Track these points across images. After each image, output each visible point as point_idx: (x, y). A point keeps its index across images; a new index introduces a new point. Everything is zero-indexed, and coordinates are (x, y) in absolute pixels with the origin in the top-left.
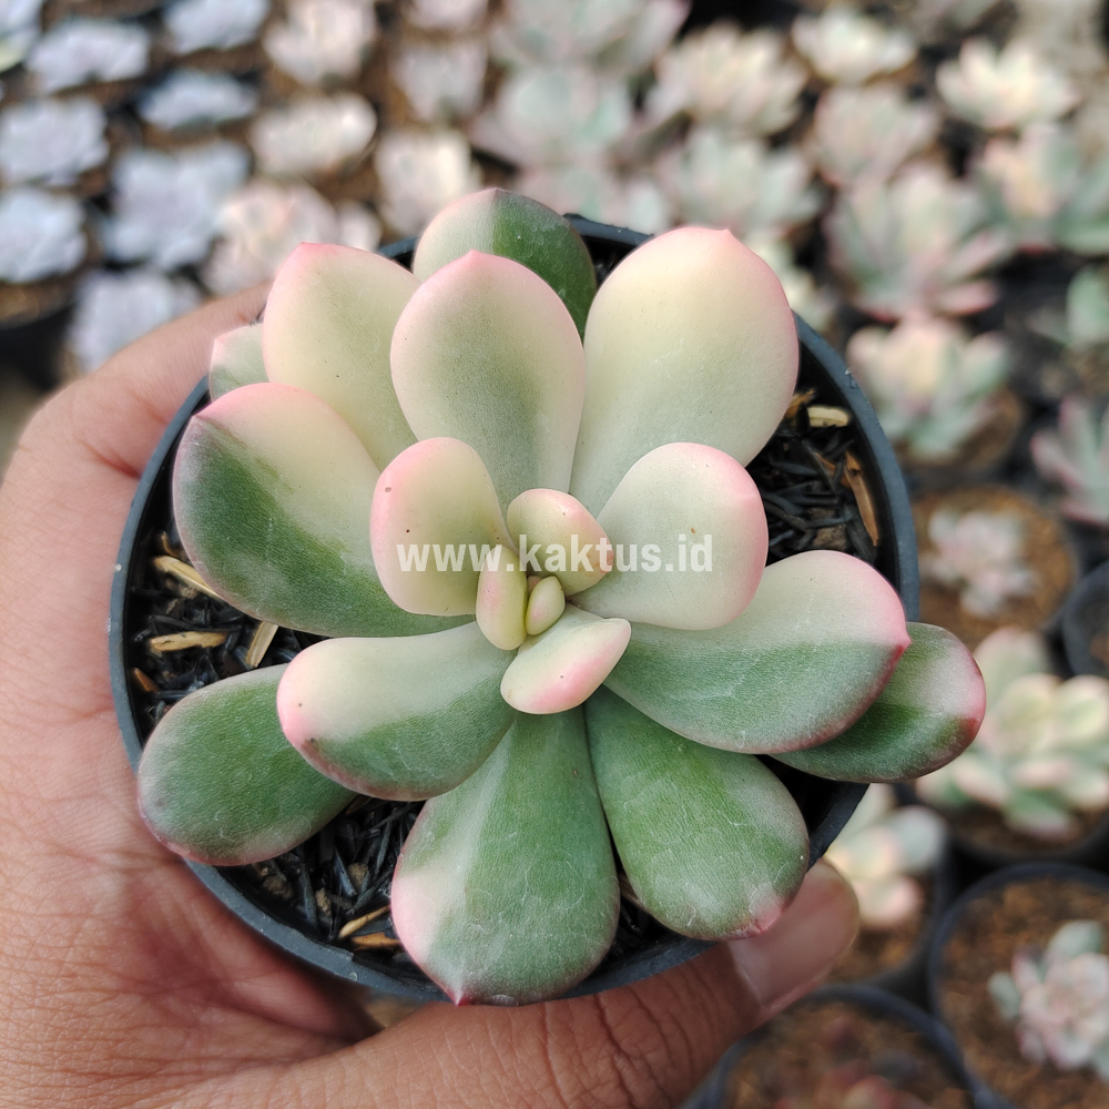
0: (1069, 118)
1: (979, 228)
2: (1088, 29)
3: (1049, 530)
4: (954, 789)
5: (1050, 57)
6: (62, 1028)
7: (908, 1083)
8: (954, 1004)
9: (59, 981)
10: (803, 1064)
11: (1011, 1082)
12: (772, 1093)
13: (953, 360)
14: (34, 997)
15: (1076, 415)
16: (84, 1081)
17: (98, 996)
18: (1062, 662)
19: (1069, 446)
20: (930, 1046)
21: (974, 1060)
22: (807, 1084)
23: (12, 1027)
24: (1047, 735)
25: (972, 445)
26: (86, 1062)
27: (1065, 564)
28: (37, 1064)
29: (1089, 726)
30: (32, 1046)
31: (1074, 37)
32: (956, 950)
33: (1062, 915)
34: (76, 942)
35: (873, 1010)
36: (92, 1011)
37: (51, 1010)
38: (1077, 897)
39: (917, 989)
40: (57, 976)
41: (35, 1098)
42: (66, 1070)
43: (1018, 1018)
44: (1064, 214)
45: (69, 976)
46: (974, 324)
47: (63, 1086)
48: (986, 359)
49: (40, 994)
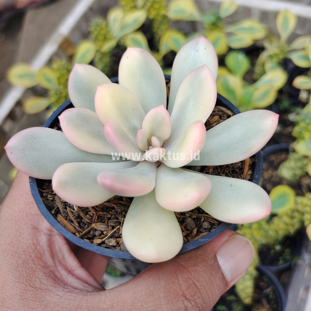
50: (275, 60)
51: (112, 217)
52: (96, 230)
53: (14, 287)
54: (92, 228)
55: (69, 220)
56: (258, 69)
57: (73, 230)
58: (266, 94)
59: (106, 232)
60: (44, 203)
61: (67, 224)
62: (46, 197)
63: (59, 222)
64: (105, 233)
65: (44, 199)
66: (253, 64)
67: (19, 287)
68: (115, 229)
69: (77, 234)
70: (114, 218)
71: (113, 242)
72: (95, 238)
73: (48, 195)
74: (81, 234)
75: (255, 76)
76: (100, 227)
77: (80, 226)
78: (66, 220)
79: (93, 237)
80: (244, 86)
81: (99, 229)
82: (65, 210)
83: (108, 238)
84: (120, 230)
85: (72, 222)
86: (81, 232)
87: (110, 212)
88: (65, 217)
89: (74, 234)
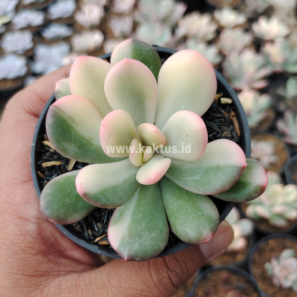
0: (287, 37)
1: (263, 66)
2: (292, 13)
3: (281, 146)
4: (256, 214)
5: (282, 21)
6: (21, 264)
7: (243, 291)
8: (255, 271)
9: (20, 252)
10: (215, 286)
11: (270, 292)
12: (207, 294)
13: (256, 101)
14: (14, 256)
15: (289, 115)
16: (28, 277)
17: (31, 255)
18: (284, 180)
19: (286, 124)
20: (249, 282)
21: (261, 286)
22: (217, 292)
23: (8, 263)
24: (280, 200)
25: (261, 123)
26: (28, 272)
27: (285, 155)
28: (15, 273)
29: (292, 197)
30: (14, 268)
31: (289, 15)
32: (256, 256)
33: (284, 247)
34: (25, 242)
35: (234, 272)
36: (29, 259)
37: (19, 259)
38: (288, 242)
39: (245, 267)
40: (20, 250)
41: (15, 282)
42: (23, 275)
43: (272, 275)
44: (285, 62)
45: (23, 250)
46: (262, 91)
47: (22, 279)
48: (265, 100)
49: (15, 255)
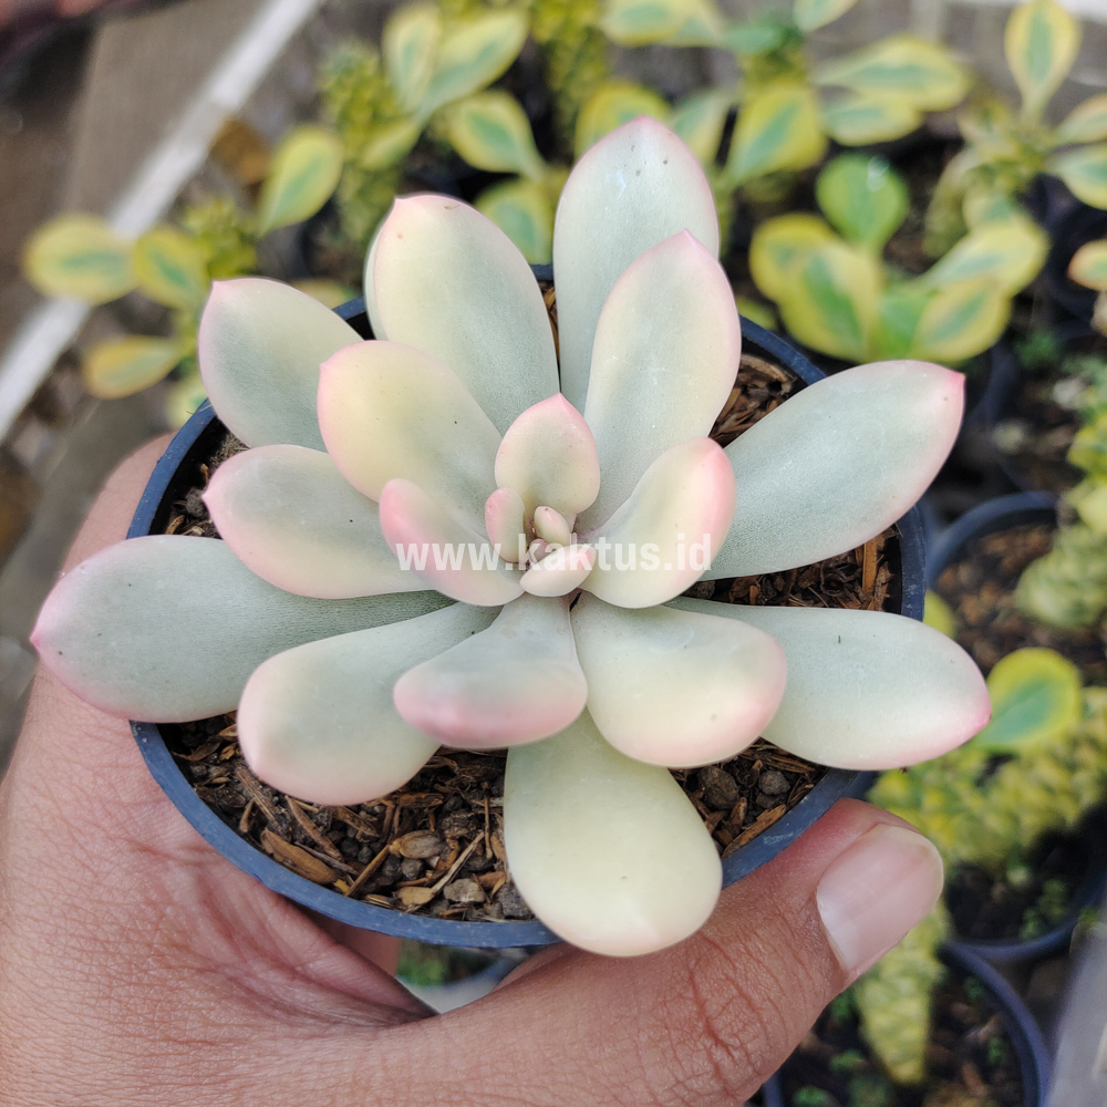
50: (1004, 183)
51: (447, 806)
52: (402, 859)
53: (109, 1053)
54: (388, 855)
55: (304, 844)
56: (938, 220)
57: (323, 873)
58: (969, 311)
59: (437, 859)
60: (204, 800)
61: (298, 856)
62: (205, 777)
63: (271, 856)
64: (434, 862)
65: (201, 789)
66: (919, 200)
67: (129, 1050)
68: (471, 847)
69: (340, 884)
70: (455, 809)
71: (470, 892)
72: (402, 884)
73: (208, 767)
74: (354, 884)
75: (928, 246)
76: (415, 847)
77: (346, 858)
78: (292, 842)
79: (394, 884)
80: (887, 284)
81: (415, 854)
82: (283, 810)
83: (453, 880)
84: (487, 844)
85: (314, 845)
86: (355, 878)
87: (441, 788)
88: (288, 834)
89: (330, 886)
